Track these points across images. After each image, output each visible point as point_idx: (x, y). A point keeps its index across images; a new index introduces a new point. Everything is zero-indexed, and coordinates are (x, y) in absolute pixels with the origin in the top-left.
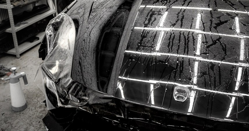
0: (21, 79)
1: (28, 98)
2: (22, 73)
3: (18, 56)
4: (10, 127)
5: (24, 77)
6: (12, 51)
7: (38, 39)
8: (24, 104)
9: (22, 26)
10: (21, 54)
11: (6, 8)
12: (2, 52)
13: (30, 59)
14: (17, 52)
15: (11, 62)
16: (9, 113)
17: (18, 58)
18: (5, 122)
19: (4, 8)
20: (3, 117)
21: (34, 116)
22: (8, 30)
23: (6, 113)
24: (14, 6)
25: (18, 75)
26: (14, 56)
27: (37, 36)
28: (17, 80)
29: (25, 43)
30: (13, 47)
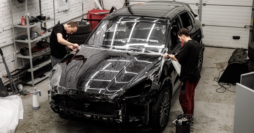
0: (38, 93)
1: (40, 104)
2: (39, 91)
3: (33, 85)
4: (33, 115)
5: (40, 92)
6: (30, 83)
7: (45, 76)
8: (39, 106)
9: (37, 68)
10: (35, 85)
11: (29, 58)
12: (24, 83)
13: (40, 87)
14: (33, 83)
15: (29, 89)
16: (31, 110)
17: (33, 87)
18: (30, 113)
19: (28, 58)
20: (29, 111)
21: (44, 111)
22: (29, 70)
23: (30, 110)
24: (33, 57)
25: (37, 91)
26: (31, 85)
27: (44, 74)
28: (36, 94)
29: (37, 78)
30: (31, 80)
